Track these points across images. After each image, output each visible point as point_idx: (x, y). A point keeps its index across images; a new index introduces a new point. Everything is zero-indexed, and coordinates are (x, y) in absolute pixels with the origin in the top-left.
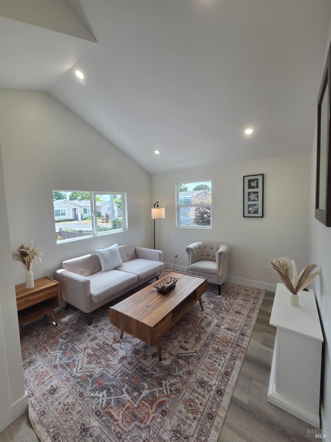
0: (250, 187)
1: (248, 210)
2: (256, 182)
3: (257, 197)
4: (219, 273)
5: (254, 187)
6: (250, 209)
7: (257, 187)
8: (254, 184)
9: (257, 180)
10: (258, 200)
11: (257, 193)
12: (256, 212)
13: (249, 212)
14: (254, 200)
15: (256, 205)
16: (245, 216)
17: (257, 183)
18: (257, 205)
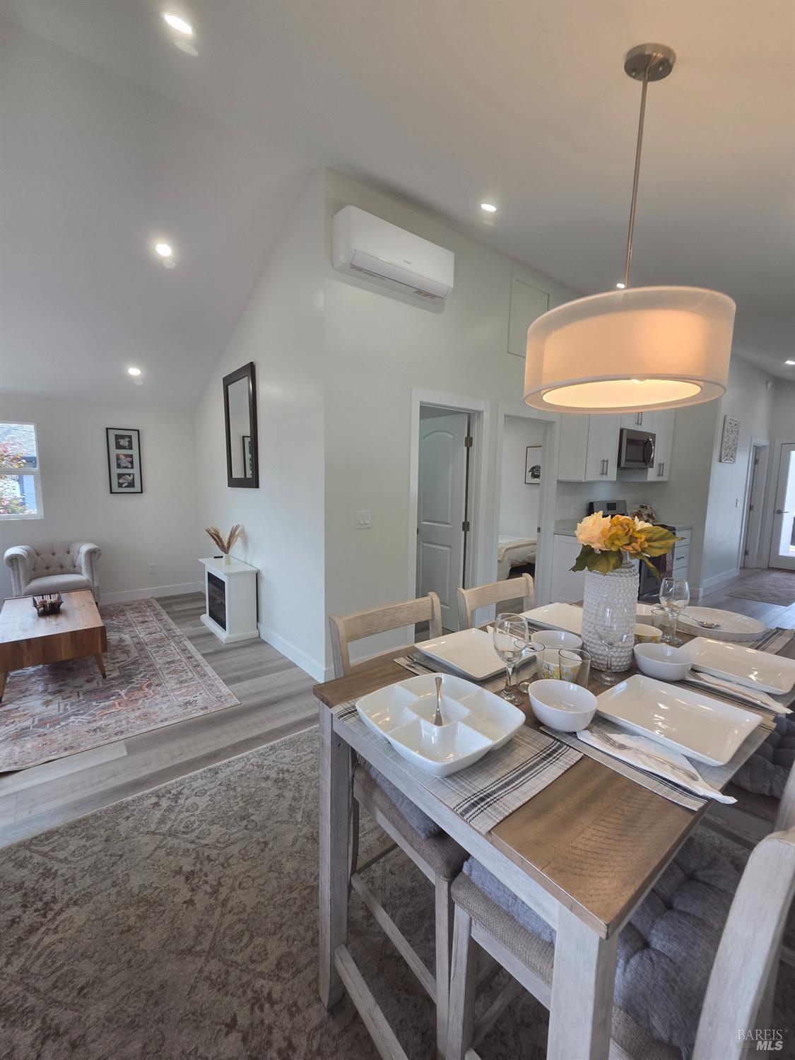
0: (119, 446)
1: (119, 483)
2: (127, 439)
3: (132, 463)
4: (93, 582)
5: (124, 448)
6: (121, 481)
7: (131, 448)
8: (124, 442)
9: (130, 437)
10: (132, 467)
11: (131, 456)
12: (131, 484)
13: (120, 485)
14: (126, 467)
15: (129, 475)
16: (113, 491)
17: (130, 442)
18: (132, 475)
